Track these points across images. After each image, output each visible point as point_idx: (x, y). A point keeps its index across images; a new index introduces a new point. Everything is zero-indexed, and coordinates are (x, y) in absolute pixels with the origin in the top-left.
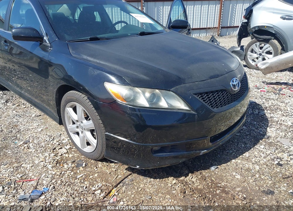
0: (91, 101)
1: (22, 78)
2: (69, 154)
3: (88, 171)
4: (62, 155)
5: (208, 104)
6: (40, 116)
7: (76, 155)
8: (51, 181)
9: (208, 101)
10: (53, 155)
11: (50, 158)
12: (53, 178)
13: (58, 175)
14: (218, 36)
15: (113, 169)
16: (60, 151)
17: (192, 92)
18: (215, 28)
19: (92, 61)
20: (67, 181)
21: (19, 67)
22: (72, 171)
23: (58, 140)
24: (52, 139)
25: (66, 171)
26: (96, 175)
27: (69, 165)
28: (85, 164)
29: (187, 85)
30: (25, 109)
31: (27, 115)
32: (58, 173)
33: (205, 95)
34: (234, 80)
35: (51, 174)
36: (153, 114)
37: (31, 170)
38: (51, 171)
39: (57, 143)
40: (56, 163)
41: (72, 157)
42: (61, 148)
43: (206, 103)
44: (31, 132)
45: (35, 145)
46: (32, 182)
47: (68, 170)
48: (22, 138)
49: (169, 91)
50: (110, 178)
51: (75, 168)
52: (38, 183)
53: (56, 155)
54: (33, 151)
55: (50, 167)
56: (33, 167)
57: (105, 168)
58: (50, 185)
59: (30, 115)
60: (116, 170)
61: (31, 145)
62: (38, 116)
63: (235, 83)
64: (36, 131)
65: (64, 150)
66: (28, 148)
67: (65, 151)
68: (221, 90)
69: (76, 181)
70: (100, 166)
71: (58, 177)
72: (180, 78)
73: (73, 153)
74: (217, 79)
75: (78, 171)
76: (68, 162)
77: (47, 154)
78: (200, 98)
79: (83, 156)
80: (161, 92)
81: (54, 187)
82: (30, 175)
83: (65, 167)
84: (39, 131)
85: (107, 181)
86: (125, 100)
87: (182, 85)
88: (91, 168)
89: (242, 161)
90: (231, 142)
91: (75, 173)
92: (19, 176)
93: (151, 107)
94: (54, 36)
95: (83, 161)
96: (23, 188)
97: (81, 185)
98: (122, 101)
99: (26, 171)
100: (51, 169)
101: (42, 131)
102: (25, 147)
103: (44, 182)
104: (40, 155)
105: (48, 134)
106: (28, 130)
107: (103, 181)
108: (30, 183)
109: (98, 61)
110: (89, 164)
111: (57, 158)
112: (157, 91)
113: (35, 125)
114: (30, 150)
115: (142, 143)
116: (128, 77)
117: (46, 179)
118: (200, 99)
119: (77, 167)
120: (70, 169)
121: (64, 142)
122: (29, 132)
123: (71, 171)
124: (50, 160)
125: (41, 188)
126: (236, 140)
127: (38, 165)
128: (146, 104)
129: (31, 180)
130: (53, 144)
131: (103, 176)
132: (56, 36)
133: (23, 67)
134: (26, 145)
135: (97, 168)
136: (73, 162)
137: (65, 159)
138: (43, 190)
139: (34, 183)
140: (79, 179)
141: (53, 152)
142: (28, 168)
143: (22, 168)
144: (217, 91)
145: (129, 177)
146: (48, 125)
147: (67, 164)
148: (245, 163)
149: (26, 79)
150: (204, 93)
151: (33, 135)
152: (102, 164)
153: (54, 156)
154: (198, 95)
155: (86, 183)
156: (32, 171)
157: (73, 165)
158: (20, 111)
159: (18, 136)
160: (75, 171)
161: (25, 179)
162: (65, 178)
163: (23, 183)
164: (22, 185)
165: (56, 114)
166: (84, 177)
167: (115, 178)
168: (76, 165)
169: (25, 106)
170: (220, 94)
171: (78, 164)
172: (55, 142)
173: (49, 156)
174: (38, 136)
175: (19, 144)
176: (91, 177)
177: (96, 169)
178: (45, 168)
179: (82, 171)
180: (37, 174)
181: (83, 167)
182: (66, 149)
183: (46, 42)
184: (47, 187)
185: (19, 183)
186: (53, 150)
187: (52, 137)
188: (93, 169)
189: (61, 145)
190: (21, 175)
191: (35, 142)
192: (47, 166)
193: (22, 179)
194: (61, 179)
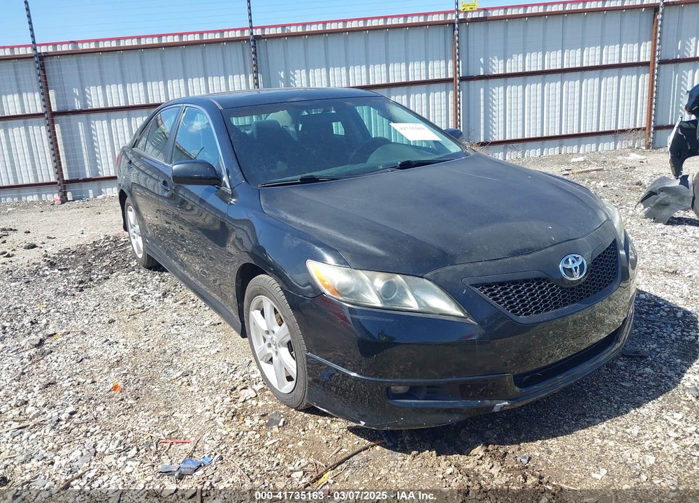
0: (286, 293)
1: (195, 252)
2: (258, 400)
3: (288, 435)
4: (245, 400)
5: (506, 305)
6: (218, 324)
7: (270, 402)
8: (218, 447)
9: (504, 301)
10: (229, 399)
11: (224, 406)
12: (222, 442)
13: (231, 437)
14: (648, 147)
15: (333, 436)
16: (243, 393)
17: (467, 281)
18: (638, 129)
19: (294, 222)
20: (246, 449)
21: (190, 230)
22: (258, 431)
23: (243, 373)
24: (233, 370)
25: (247, 432)
26: (300, 444)
27: (255, 420)
28: (284, 422)
29: (459, 268)
30: (195, 310)
31: (196, 321)
32: (233, 434)
33: (499, 289)
34: (570, 260)
35: (221, 434)
36: (387, 320)
37: (187, 425)
38: (220, 428)
39: (241, 379)
40: (232, 414)
41: (263, 406)
42: (245, 388)
43: (500, 303)
44: (198, 355)
45: (201, 380)
46: (186, 446)
47: (251, 429)
48: (180, 365)
49: (422, 277)
50: (325, 452)
51: (264, 427)
52: (195, 448)
53: (234, 401)
54: (196, 390)
55: (220, 421)
56: (192, 420)
57: (320, 431)
58: (216, 454)
59: (202, 322)
60: (339, 438)
61: (194, 379)
62: (214, 325)
63: (570, 265)
64: (206, 353)
65: (250, 393)
66: (189, 385)
67: (253, 394)
68: (535, 279)
69: (261, 450)
70: (311, 426)
71: (231, 440)
72: (445, 254)
73: (266, 398)
74: (529, 256)
75: (269, 434)
76: (254, 415)
77: (218, 398)
78: (485, 293)
79: (283, 407)
80: (404, 279)
81: (221, 458)
82: (185, 433)
83: (247, 424)
84: (212, 354)
85: (318, 456)
86: (338, 292)
87: (448, 268)
88: (294, 430)
89: (618, 444)
90: (605, 401)
91: (262, 437)
92: (167, 433)
93: (386, 306)
94: (239, 175)
95: (282, 416)
96: (169, 454)
97: (270, 460)
98: (334, 294)
99: (179, 425)
100: (222, 425)
101: (219, 354)
102: (183, 383)
103: (206, 447)
104: (207, 398)
105: (228, 359)
106: (193, 351)
107: (312, 456)
108: (183, 447)
109: (303, 223)
110: (291, 422)
111: (235, 406)
112: (399, 277)
113: (207, 342)
114: (191, 389)
115: (375, 376)
116: (347, 251)
117: (210, 441)
118: (486, 297)
119: (267, 425)
120: (254, 429)
121: (253, 376)
122: (194, 356)
123: (255, 432)
124: (222, 409)
125: (198, 457)
126: (616, 398)
127: (201, 417)
128: (376, 301)
129: (186, 441)
130: (234, 379)
131: (313, 446)
132: (242, 176)
133: (198, 231)
134: (185, 379)
135: (304, 430)
136: (263, 416)
137: (250, 409)
138: (202, 460)
139: (189, 447)
140: (267, 448)
141: (230, 394)
142: (183, 421)
143: (173, 419)
144: (526, 281)
145: (362, 452)
146: (230, 343)
147: (252, 419)
148: (625, 448)
149: (200, 255)
150: (495, 283)
151: (199, 361)
152: (316, 425)
153: (231, 401)
154: (483, 288)
155: (279, 456)
156: (189, 427)
157: (262, 422)
158: (184, 314)
159: (175, 360)
160: (262, 433)
161: (175, 438)
162: (243, 444)
163: (171, 445)
164: (170, 448)
165: (236, 316)
166: (277, 444)
167: (335, 452)
168: (267, 421)
169: (194, 305)
170: (534, 287)
171: (271, 420)
172: (237, 376)
173: (223, 401)
174: (209, 364)
175: (175, 377)
176: (290, 446)
177: (303, 433)
178: (212, 422)
179: (276, 433)
180: (197, 433)
181: (280, 427)
182: (254, 390)
183: (226, 186)
184: (209, 456)
185: (165, 445)
186: (232, 390)
187: (234, 367)
188: (297, 432)
189: (247, 382)
190: (170, 431)
191: (202, 374)
192: (216, 419)
193: (170, 438)
194: (235, 445)
